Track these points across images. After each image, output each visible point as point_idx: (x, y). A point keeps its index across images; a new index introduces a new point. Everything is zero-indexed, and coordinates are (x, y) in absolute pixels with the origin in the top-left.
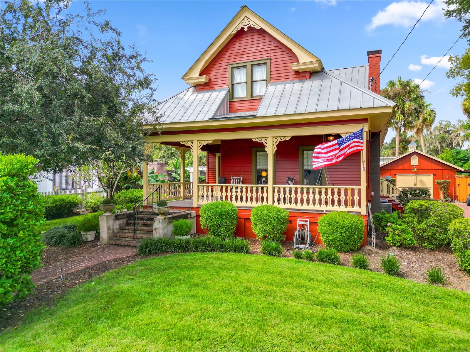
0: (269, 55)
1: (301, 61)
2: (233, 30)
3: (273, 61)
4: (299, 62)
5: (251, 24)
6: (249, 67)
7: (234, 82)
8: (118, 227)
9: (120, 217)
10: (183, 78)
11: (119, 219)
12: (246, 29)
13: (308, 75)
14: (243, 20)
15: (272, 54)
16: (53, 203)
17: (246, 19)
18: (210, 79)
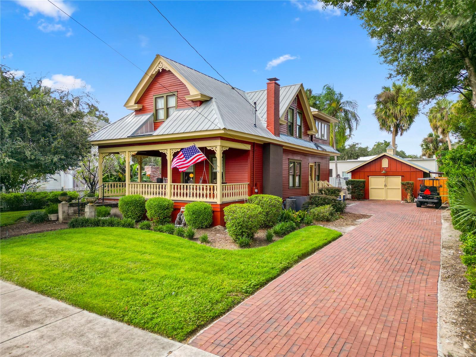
0: (176, 89)
1: (191, 94)
2: (153, 71)
3: (178, 93)
4: (190, 94)
5: (163, 67)
6: (165, 97)
7: (157, 109)
8: (72, 211)
9: (74, 205)
10: (125, 106)
11: (73, 206)
12: (161, 71)
13: (199, 104)
14: (159, 64)
15: (178, 88)
16: (53, 197)
17: (161, 63)
18: (143, 106)
